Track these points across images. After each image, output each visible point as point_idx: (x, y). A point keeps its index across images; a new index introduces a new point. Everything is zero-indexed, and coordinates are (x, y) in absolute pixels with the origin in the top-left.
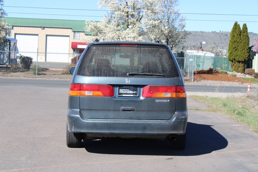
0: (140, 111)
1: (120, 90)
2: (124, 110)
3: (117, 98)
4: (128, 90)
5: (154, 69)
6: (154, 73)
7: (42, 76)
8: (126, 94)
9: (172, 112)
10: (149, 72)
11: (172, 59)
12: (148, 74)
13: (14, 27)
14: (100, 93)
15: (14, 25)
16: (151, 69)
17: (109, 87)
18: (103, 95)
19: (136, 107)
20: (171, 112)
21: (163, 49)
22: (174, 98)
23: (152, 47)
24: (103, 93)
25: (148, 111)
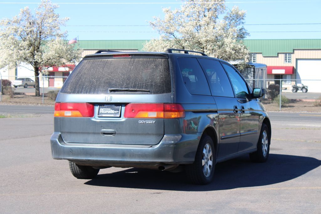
0: (122, 134)
1: (101, 109)
2: (105, 134)
3: (96, 119)
4: (110, 109)
5: (141, 84)
6: (140, 88)
7: (289, 108)
8: (107, 113)
9: (160, 136)
10: (134, 87)
11: (167, 72)
12: (131, 89)
13: (295, 51)
14: (77, 113)
15: (295, 49)
16: (138, 83)
17: (88, 106)
18: (82, 116)
19: (117, 129)
20: (158, 136)
21: (160, 59)
22: (162, 118)
23: (155, 57)
24: (81, 113)
25: (131, 134)
